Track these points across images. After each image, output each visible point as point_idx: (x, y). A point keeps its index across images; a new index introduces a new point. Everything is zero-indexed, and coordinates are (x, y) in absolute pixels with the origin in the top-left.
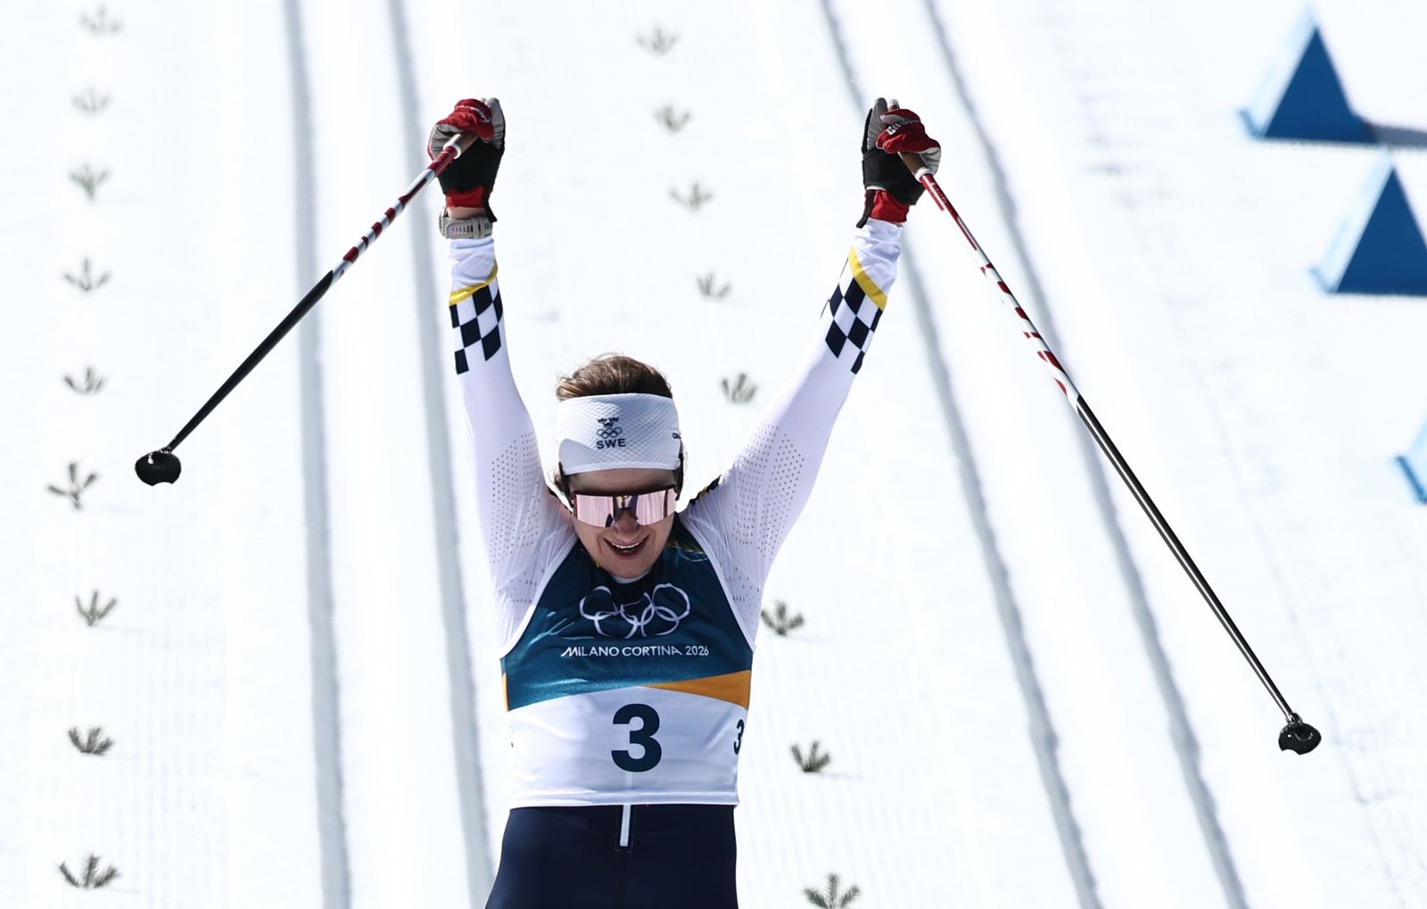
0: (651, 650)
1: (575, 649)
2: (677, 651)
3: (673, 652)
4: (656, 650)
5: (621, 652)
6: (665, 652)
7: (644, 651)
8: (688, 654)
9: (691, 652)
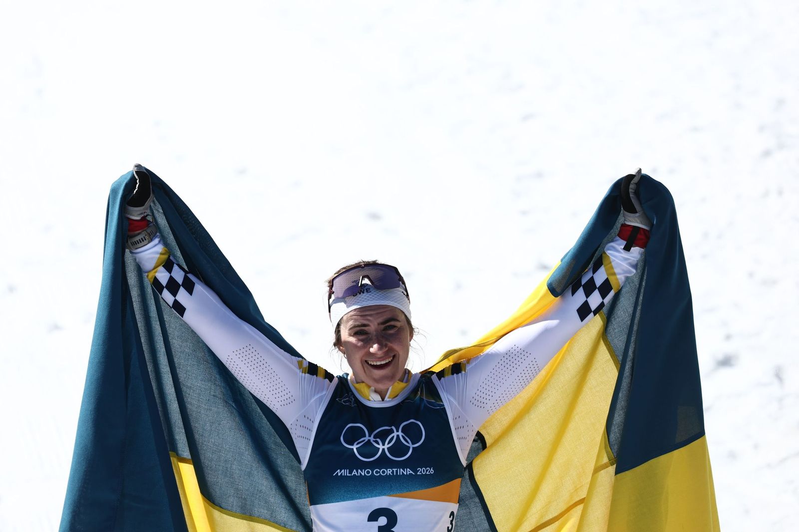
0: (393, 471)
1: (343, 471)
2: (411, 472)
3: (408, 473)
4: (397, 471)
5: (373, 473)
6: (402, 472)
7: (388, 472)
8: (418, 473)
9: (421, 472)
